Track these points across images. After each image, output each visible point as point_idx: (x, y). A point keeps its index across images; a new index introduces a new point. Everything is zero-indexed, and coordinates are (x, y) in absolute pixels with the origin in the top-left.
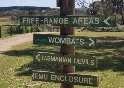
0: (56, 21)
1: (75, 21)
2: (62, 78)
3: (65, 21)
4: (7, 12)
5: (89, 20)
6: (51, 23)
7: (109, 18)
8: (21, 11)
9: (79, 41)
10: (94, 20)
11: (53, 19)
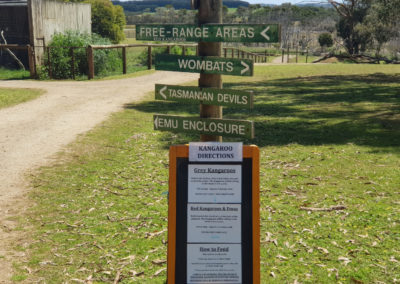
0: (190, 32)
1: (219, 34)
2: (200, 126)
3: (204, 33)
4: (145, 14)
5: (239, 32)
6: (182, 36)
7: (268, 28)
8: (177, 11)
9: (225, 65)
10: (246, 31)
11: (185, 30)
